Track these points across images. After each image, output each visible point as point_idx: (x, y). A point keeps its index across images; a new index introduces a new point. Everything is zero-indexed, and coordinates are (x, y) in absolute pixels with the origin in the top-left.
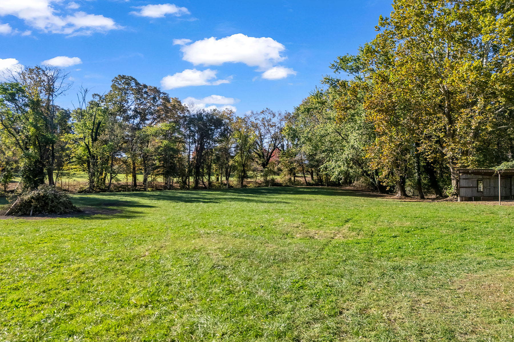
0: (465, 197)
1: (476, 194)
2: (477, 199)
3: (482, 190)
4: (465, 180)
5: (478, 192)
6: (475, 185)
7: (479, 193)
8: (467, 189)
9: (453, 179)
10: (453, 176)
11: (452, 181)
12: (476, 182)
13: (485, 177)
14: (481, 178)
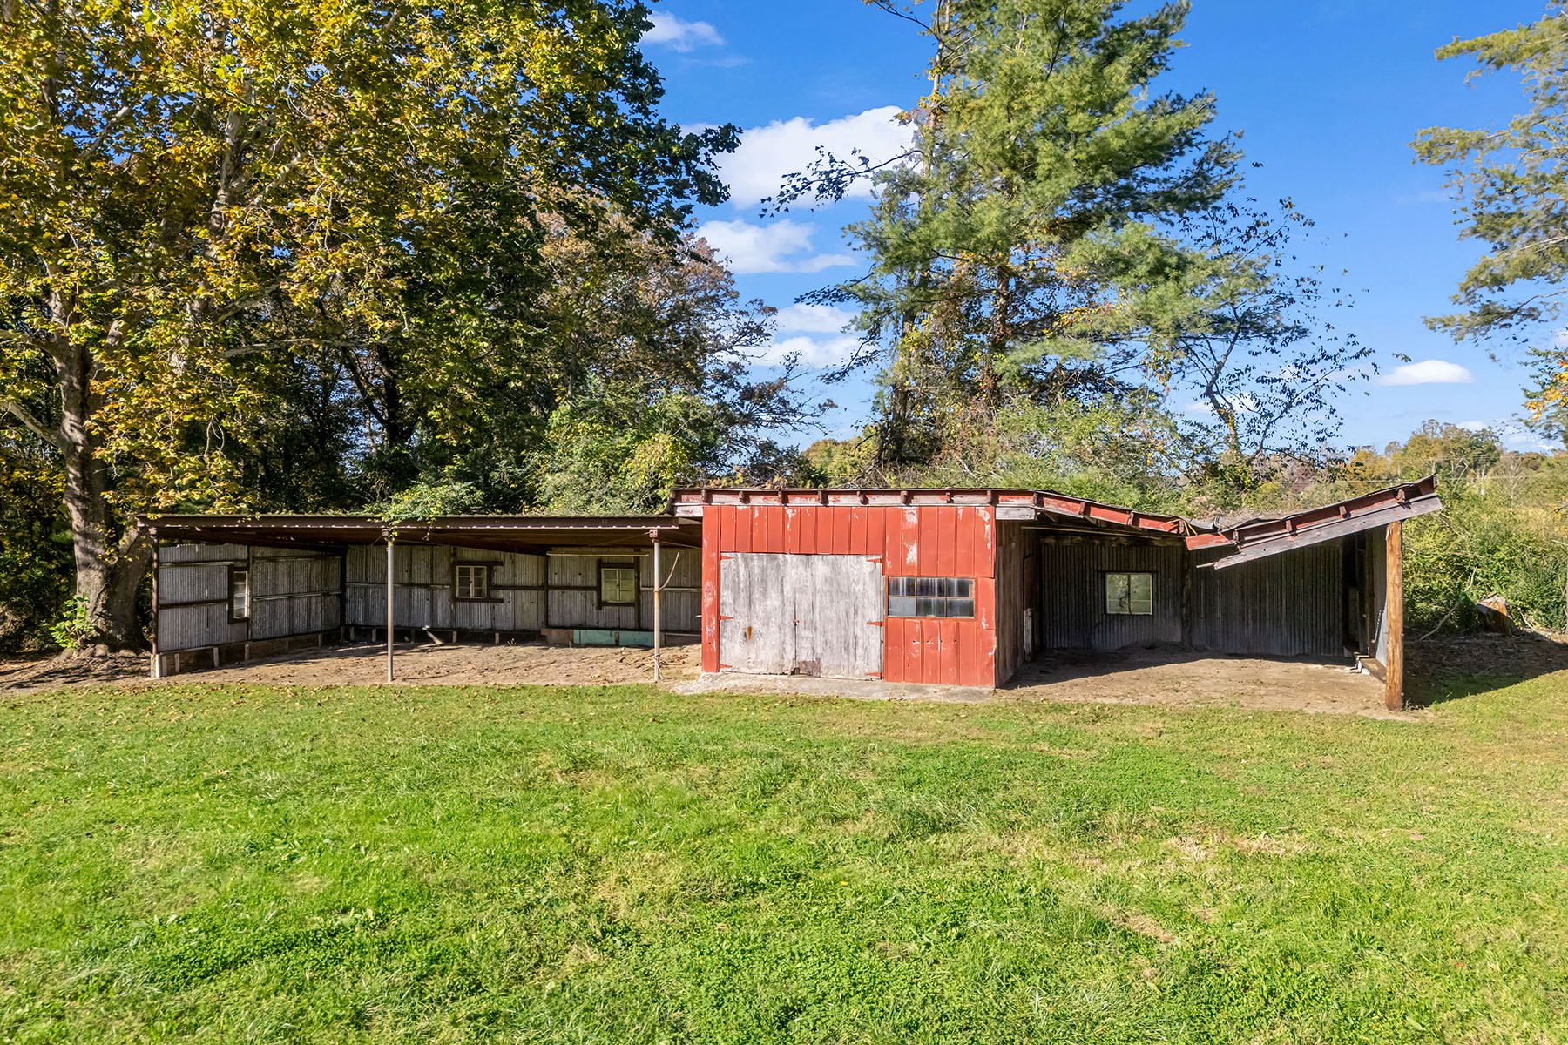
0: (182, 652)
1: (225, 633)
2: (232, 656)
3: (246, 613)
4: (179, 570)
5: (231, 621)
6: (222, 593)
7: (237, 626)
8: (190, 610)
9: (87, 565)
10: (85, 551)
11: (80, 576)
12: (222, 579)
13: (260, 552)
14: (244, 556)
